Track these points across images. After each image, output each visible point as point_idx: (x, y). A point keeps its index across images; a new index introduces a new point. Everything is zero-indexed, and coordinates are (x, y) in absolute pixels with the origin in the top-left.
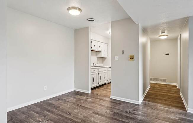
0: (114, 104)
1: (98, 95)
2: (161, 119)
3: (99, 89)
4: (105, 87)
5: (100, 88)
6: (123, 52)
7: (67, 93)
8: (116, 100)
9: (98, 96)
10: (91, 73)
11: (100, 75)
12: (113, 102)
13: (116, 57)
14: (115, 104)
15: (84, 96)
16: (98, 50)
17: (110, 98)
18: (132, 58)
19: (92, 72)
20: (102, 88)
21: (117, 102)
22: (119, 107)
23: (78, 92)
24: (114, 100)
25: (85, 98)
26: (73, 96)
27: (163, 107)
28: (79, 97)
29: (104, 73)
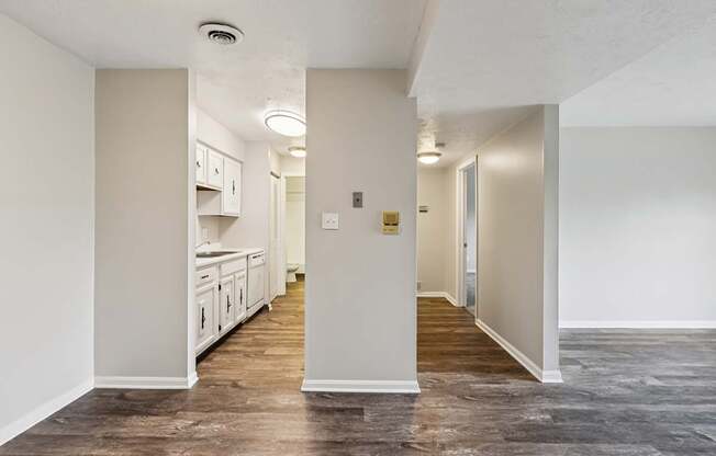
0: (337, 421)
1: (241, 388)
2: (519, 434)
3: (228, 352)
4: (245, 337)
5: (230, 348)
6: (357, 200)
7: (52, 420)
8: (331, 393)
9: (243, 393)
10: (198, 286)
11: (226, 290)
12: (329, 411)
13: (326, 217)
14: (337, 416)
15: (173, 414)
16: (211, 182)
17: (303, 389)
18: (391, 221)
19: (198, 283)
20: (236, 348)
21: (340, 405)
22: (361, 427)
23: (122, 394)
24: (321, 395)
25: (179, 424)
26: (99, 433)
27: (482, 382)
28: (140, 426)
29: (239, 278)
